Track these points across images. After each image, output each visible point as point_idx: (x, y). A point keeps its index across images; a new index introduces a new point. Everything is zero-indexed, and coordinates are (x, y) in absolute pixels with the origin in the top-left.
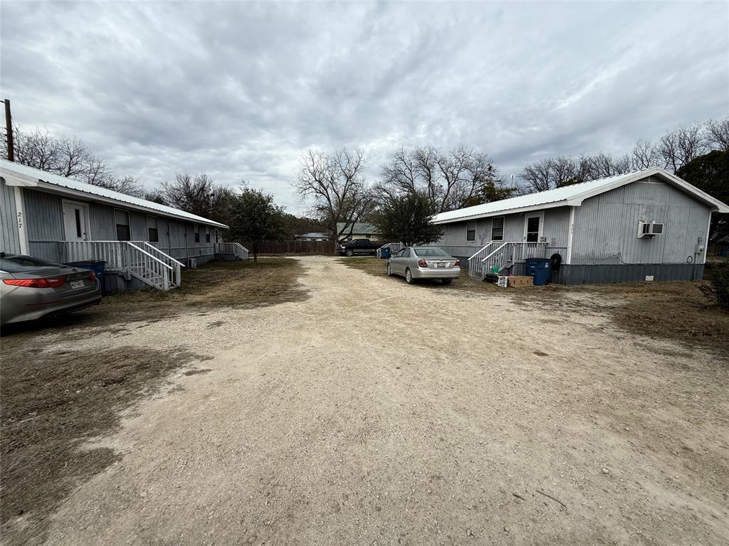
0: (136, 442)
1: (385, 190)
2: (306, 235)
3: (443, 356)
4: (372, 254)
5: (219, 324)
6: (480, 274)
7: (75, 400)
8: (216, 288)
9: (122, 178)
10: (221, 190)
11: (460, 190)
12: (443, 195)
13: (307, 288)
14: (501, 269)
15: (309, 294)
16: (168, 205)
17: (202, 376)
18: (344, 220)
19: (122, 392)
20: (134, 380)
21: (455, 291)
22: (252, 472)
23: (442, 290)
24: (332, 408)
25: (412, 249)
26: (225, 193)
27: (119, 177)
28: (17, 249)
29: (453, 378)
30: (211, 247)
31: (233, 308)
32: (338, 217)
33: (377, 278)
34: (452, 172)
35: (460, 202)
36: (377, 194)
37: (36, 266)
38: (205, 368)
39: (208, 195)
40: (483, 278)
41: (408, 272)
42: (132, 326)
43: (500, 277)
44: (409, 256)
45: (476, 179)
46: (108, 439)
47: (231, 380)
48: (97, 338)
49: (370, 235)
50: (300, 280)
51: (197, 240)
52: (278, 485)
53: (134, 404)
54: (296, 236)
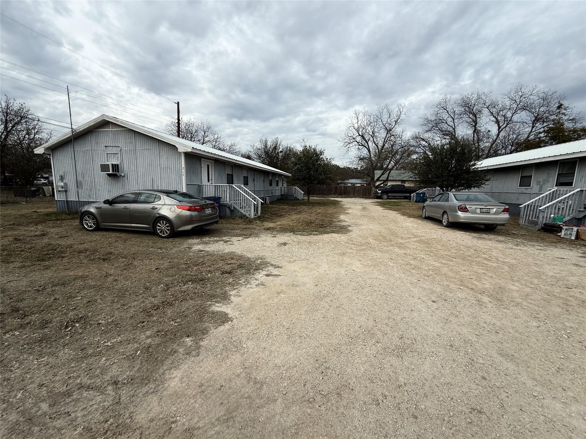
0: (239, 313)
1: (423, 140)
2: (347, 181)
3: (486, 299)
4: (406, 198)
5: (285, 244)
6: (536, 223)
7: (208, 279)
8: (282, 219)
9: (229, 143)
10: (287, 147)
11: (513, 133)
12: (491, 140)
13: (348, 224)
14: (567, 218)
15: (350, 228)
16: (254, 160)
17: (275, 278)
18: (381, 168)
19: (231, 280)
20: (237, 274)
21: (501, 238)
22: (310, 353)
23: (484, 236)
24: (371, 323)
25: (451, 194)
26: (290, 150)
27: (227, 143)
28: (181, 189)
29: (498, 323)
30: (280, 189)
31: (294, 234)
32: (377, 165)
33: (411, 219)
34: (504, 116)
35: (512, 146)
36: (415, 144)
37: (190, 198)
38: (277, 274)
39: (278, 152)
40: (538, 227)
41: (445, 216)
42: (234, 239)
43: (565, 227)
44: (447, 200)
45: (537, 120)
46: (225, 306)
47: (294, 284)
48: (217, 245)
49: (405, 181)
50: (342, 217)
51: (271, 185)
52: (329, 368)
53: (237, 288)
54: (339, 181)
